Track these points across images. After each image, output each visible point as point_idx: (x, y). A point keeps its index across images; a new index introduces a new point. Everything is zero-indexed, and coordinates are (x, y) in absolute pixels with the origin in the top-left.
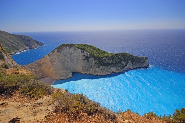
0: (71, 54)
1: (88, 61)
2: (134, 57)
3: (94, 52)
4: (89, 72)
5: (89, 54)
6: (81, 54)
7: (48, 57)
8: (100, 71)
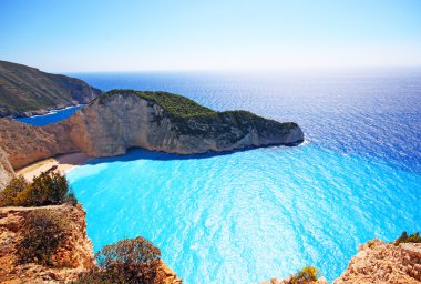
0: (127, 109)
1: (159, 124)
2: (266, 121)
4: (161, 146)
5: (162, 110)
6: (147, 110)
7: (81, 114)
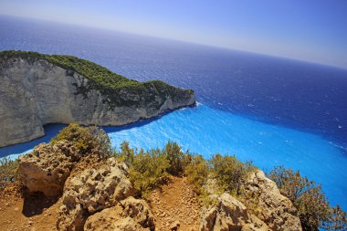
1: (86, 97)
3: (99, 77)
4: (90, 119)
5: (86, 80)
6: (66, 80)
8: (115, 117)
